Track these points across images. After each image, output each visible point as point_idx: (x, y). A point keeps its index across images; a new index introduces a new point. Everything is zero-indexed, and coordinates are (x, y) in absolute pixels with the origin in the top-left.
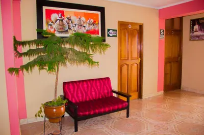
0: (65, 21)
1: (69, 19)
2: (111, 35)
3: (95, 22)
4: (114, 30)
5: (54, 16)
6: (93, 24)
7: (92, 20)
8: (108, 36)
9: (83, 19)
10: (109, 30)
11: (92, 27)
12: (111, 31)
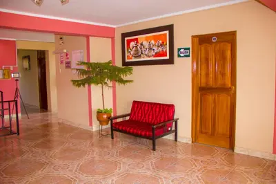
0: (138, 47)
1: (142, 44)
2: (182, 55)
3: (163, 43)
4: (185, 49)
5: (132, 44)
6: (161, 45)
7: (161, 42)
8: (179, 56)
9: (153, 42)
10: (179, 50)
11: (160, 49)
12: (182, 50)
